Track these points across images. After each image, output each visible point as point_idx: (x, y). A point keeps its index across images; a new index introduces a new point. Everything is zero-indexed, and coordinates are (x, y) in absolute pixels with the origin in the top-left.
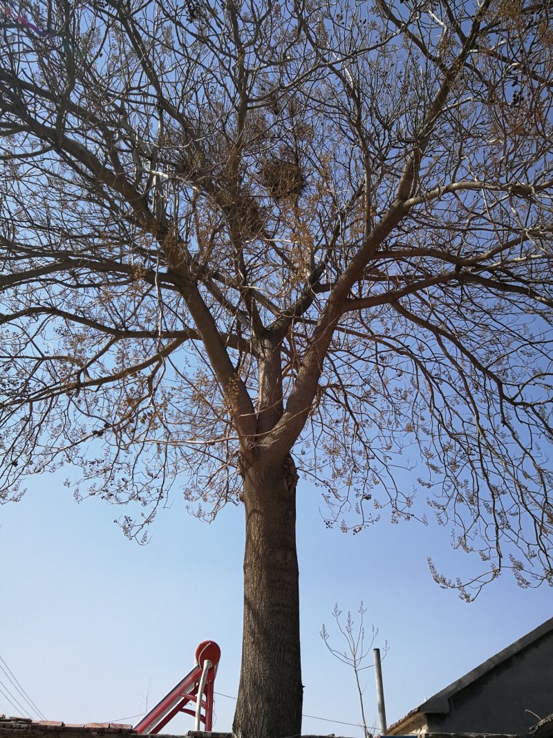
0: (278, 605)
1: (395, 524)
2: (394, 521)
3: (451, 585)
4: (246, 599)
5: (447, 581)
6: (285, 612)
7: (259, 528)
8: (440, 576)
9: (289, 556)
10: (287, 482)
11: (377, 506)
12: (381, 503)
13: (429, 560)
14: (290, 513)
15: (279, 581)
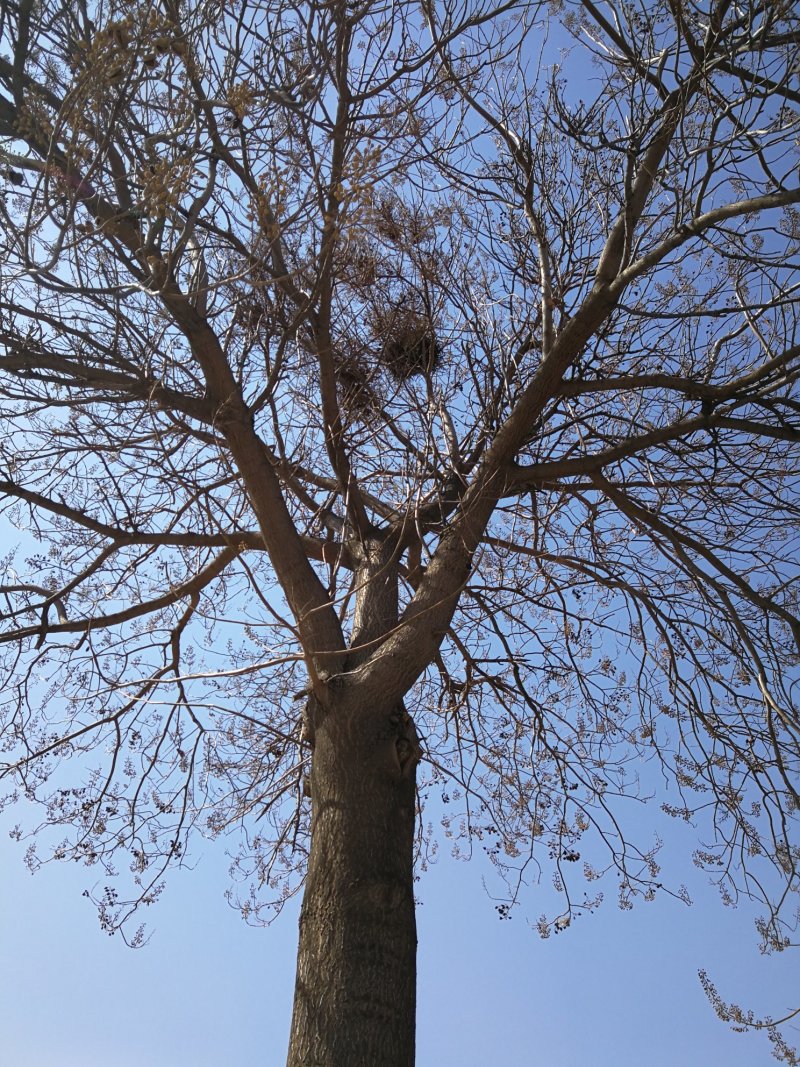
0: (367, 998)
1: (626, 911)
2: (625, 904)
3: (754, 1022)
4: (300, 986)
5: (744, 1014)
6: (381, 1017)
7: (335, 836)
8: (728, 1006)
9: (397, 898)
10: (399, 751)
11: (590, 875)
12: (597, 869)
13: (702, 975)
14: (403, 812)
15: (372, 947)
